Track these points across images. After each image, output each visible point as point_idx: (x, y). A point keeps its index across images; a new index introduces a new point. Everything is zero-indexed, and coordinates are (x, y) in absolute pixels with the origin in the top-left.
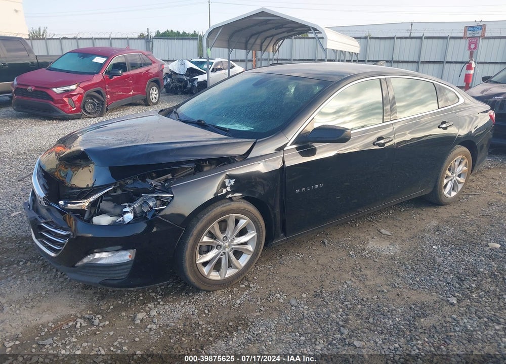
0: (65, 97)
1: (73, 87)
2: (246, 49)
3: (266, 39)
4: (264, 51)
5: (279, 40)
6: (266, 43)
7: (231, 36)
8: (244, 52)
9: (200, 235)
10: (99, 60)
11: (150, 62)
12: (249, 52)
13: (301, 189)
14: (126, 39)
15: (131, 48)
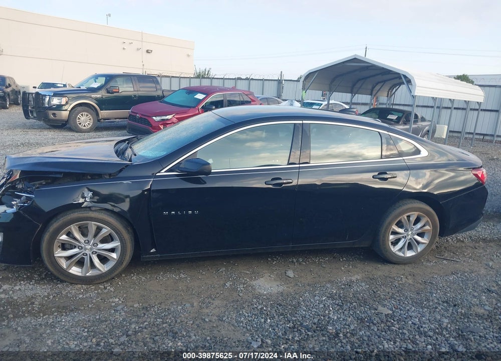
0: (161, 125)
1: (169, 117)
2: (351, 92)
3: (377, 84)
4: (374, 96)
5: (395, 86)
6: (377, 87)
7: (333, 80)
8: (349, 95)
9: (57, 232)
10: (200, 96)
11: (250, 100)
12: (355, 95)
13: (170, 212)
14: (262, 80)
15: (237, 88)
